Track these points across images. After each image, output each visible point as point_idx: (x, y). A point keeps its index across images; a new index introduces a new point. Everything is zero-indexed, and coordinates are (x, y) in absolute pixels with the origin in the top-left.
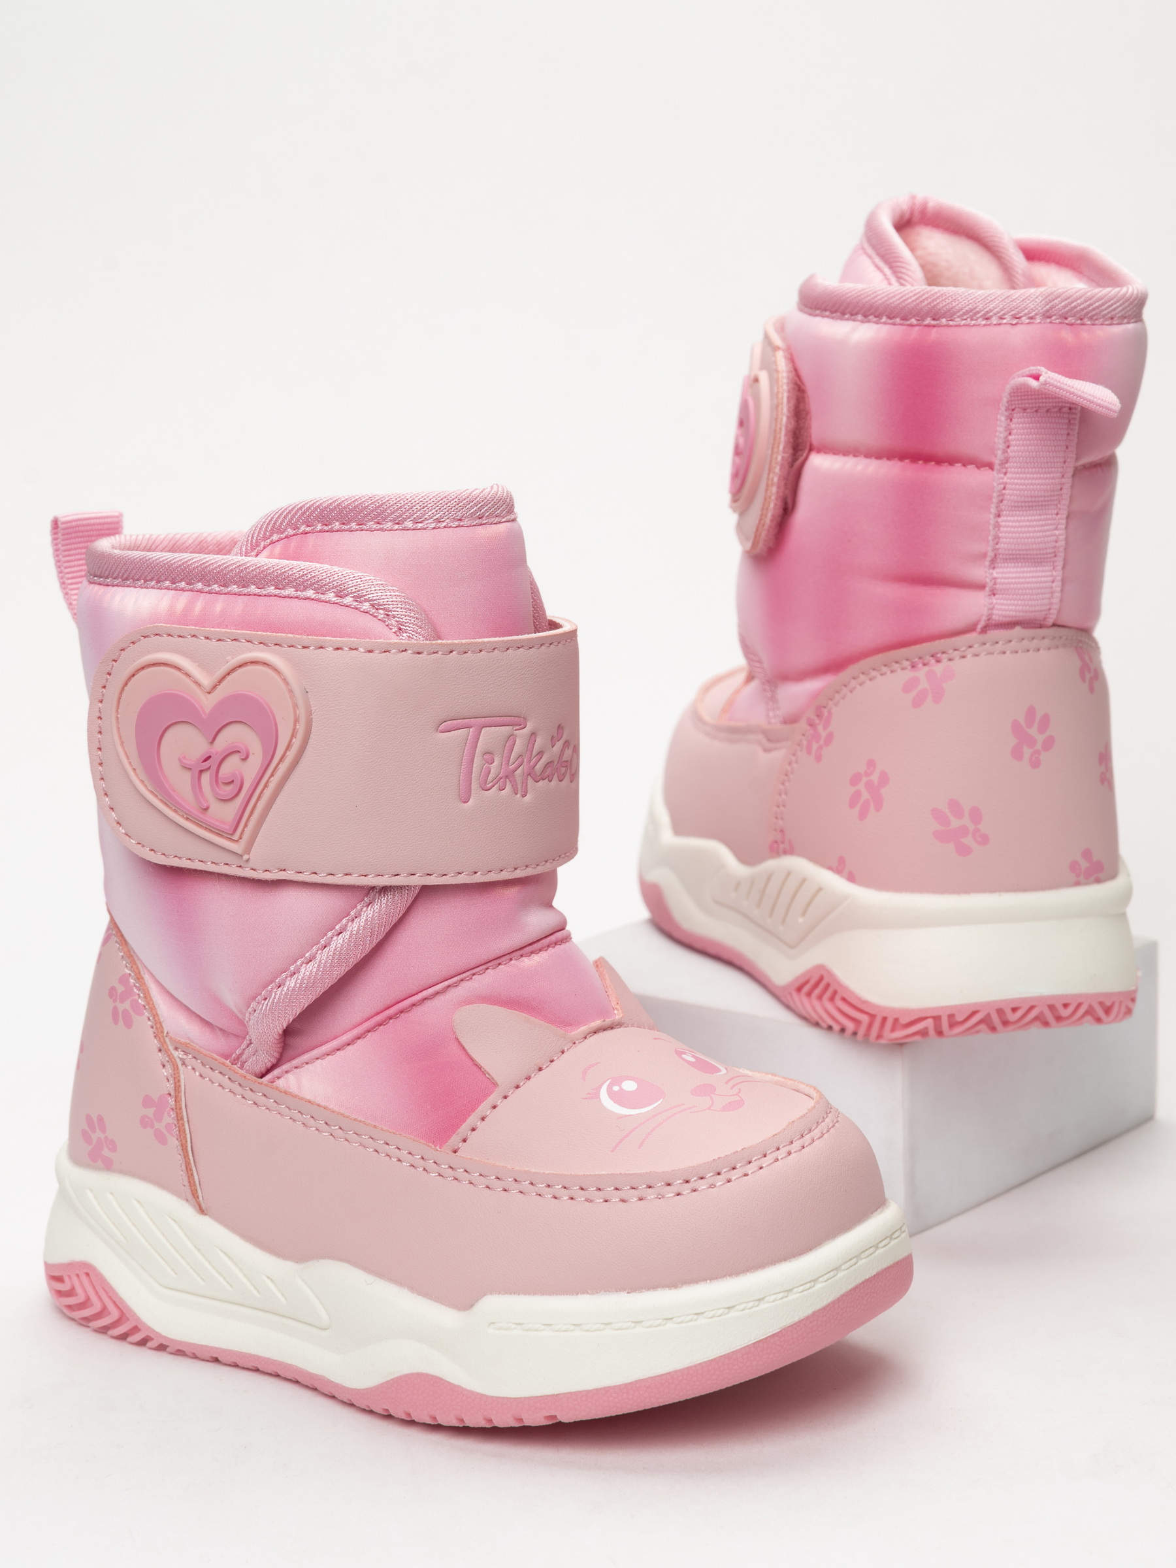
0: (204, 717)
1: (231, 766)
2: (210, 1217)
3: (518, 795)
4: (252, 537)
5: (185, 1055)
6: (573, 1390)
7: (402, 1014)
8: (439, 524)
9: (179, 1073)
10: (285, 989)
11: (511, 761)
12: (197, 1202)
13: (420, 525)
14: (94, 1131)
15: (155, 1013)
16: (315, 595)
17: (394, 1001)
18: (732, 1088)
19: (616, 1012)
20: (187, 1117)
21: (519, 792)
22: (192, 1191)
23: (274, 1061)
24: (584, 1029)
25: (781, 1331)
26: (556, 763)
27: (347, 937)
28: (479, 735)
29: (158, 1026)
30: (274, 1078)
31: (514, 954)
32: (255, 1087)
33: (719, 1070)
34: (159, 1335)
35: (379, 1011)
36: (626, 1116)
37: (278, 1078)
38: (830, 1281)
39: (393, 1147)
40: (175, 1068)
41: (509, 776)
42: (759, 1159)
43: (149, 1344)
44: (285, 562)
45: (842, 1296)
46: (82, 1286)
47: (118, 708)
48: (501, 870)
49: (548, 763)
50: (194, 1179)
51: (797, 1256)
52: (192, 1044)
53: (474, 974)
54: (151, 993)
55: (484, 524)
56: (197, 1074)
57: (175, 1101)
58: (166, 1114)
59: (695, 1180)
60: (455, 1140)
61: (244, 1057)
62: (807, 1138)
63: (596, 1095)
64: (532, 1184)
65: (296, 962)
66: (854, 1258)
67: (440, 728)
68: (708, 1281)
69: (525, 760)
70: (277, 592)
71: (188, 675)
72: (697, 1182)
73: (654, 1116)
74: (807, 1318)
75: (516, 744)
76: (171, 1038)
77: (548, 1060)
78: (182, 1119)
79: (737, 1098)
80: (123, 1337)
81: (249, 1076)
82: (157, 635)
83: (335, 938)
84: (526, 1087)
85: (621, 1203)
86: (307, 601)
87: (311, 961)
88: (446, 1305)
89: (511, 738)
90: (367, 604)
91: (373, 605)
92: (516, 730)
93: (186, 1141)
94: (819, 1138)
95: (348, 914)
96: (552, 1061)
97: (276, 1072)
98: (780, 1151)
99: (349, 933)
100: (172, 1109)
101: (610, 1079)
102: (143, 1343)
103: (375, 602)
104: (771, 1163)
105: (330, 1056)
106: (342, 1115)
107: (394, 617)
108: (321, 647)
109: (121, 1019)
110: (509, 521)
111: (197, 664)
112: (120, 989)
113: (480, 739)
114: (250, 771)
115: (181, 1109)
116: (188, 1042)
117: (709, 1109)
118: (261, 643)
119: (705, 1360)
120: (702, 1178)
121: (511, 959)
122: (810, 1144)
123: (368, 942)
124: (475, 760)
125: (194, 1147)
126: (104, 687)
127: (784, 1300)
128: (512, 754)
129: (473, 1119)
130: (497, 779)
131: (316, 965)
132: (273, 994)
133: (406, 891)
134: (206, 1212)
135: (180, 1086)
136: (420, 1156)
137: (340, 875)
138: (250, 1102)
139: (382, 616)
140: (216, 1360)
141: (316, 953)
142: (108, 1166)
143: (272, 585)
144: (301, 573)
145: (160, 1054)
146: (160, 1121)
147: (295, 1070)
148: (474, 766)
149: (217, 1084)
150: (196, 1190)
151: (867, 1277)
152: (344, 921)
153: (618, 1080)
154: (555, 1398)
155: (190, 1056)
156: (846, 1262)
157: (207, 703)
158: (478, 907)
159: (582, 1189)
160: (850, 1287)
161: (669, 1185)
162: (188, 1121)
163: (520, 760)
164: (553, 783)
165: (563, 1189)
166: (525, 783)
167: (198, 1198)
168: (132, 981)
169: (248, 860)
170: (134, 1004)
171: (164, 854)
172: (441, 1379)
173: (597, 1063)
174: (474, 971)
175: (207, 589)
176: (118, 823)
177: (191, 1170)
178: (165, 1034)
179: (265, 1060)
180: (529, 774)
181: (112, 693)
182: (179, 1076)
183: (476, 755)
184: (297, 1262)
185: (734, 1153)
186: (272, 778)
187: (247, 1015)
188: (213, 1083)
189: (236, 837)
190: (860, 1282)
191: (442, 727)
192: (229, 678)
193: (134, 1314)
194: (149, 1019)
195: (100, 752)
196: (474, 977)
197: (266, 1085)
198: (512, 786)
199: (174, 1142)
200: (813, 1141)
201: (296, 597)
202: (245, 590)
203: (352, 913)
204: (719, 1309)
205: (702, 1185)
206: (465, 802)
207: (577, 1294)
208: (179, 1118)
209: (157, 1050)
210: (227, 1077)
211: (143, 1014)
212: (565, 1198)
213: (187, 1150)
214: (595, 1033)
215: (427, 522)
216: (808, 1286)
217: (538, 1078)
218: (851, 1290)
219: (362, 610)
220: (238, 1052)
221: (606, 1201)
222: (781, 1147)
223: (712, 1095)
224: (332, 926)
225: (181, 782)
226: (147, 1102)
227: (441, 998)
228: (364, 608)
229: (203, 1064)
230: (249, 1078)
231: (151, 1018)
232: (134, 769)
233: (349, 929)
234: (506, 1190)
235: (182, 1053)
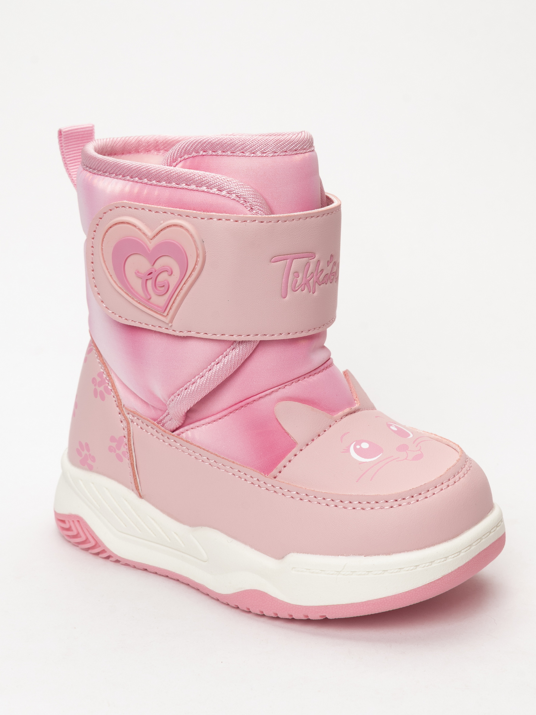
0: (149, 253)
1: (163, 277)
2: (145, 500)
3: (311, 293)
4: (174, 155)
5: (133, 417)
6: (335, 603)
7: (248, 405)
8: (275, 154)
9: (130, 426)
10: (189, 391)
11: (308, 276)
12: (138, 492)
13: (265, 155)
14: (83, 450)
15: (117, 395)
16: (207, 190)
17: (244, 399)
18: (417, 446)
19: (356, 402)
20: (134, 449)
21: (311, 291)
22: (136, 487)
23: (180, 424)
24: (341, 413)
25: (442, 577)
26: (329, 274)
27: (222, 365)
28: (292, 263)
29: (119, 401)
30: (180, 433)
31: (306, 375)
32: (170, 437)
33: (409, 435)
34: (116, 555)
35: (236, 403)
36: (364, 462)
37: (182, 433)
38: (467, 551)
39: (243, 473)
40: (128, 423)
41: (307, 283)
42: (433, 489)
43: (111, 559)
44: (192, 171)
45: (473, 558)
46: (75, 526)
47: (102, 243)
48: (302, 332)
49: (325, 275)
50: (137, 481)
51: (451, 539)
52: (137, 412)
53: (286, 386)
54: (115, 384)
55: (298, 154)
56: (139, 427)
57: (128, 441)
58: (122, 447)
59: (401, 500)
60: (275, 472)
61: (164, 421)
62: (457, 477)
63: (348, 450)
64: (315, 497)
65: (195, 377)
66: (479, 539)
67: (272, 260)
68: (406, 552)
69: (315, 275)
70: (187, 187)
71: (140, 229)
72: (401, 501)
73: (378, 463)
74: (455, 570)
75: (310, 267)
76: (126, 408)
77: (323, 430)
78: (131, 450)
79: (419, 453)
80: (97, 554)
81: (167, 431)
82: (123, 207)
83: (216, 366)
84: (312, 445)
85: (362, 510)
86: (203, 192)
87: (203, 377)
88: (270, 556)
89: (308, 264)
90: (234, 195)
91: (237, 196)
92: (310, 260)
93: (133, 462)
94: (463, 477)
95: (223, 354)
96: (325, 431)
97: (181, 430)
98: (444, 485)
99: (222, 363)
100: (126, 444)
101: (355, 441)
102: (108, 558)
103: (239, 194)
104: (439, 492)
105: (210, 424)
106: (216, 455)
107: (249, 203)
108: (211, 219)
109: (98, 395)
110: (310, 152)
111: (145, 224)
112: (98, 379)
113: (292, 265)
114: (173, 281)
115: (131, 445)
116: (135, 411)
117: (406, 459)
118: (179, 215)
119: (403, 592)
120: (404, 499)
121: (305, 378)
122: (458, 481)
123: (233, 368)
124: (290, 276)
125: (137, 465)
126: (95, 231)
127: (444, 562)
128: (308, 272)
129: (284, 462)
130: (301, 285)
131: (205, 379)
132: (183, 393)
133: (253, 343)
134: (142, 497)
135: (130, 433)
136: (257, 479)
137: (219, 335)
138: (167, 444)
139: (242, 202)
140: (146, 570)
141: (206, 373)
142: (91, 469)
143: (184, 183)
144: (200, 178)
145: (119, 415)
146: (119, 449)
147: (191, 430)
148: (289, 279)
149: (150, 433)
150: (138, 486)
151: (485, 548)
152: (220, 357)
153: (359, 442)
154: (326, 607)
155: (136, 418)
156: (475, 541)
157: (151, 245)
158: (290, 351)
159: (342, 501)
160: (477, 554)
161: (387, 502)
162: (134, 451)
163: (312, 275)
164: (327, 285)
165: (332, 501)
166: (314, 286)
167: (139, 490)
168: (105, 376)
169: (171, 326)
170: (106, 388)
171: (126, 319)
172: (266, 594)
173: (348, 433)
174: (286, 384)
175: (150, 183)
176: (102, 301)
177: (135, 476)
178: (123, 406)
179: (175, 424)
180: (317, 282)
181: (99, 235)
182: (130, 428)
183: (290, 274)
184: (190, 526)
185: (421, 486)
186: (185, 285)
187: (168, 402)
188: (148, 432)
189: (165, 314)
190: (482, 550)
191: (273, 260)
192: (162, 233)
193: (103, 544)
194: (114, 397)
195: (92, 264)
196: (286, 387)
197: (176, 437)
198: (308, 288)
199: (127, 461)
200: (460, 478)
201: (197, 190)
202: (169, 185)
203: (225, 353)
204: (411, 566)
205: (404, 503)
206: (284, 298)
207: (338, 556)
208: (130, 450)
209: (118, 413)
210: (155, 430)
211: (111, 394)
212: (332, 506)
213: (134, 466)
214: (346, 415)
215: (268, 153)
216: (456, 554)
217: (318, 440)
218: (477, 555)
219: (232, 198)
220: (161, 418)
221: (354, 509)
222: (444, 483)
223: (407, 451)
224: (215, 359)
225: (136, 284)
226: (112, 439)
227: (269, 397)
228: (233, 197)
229: (143, 423)
230: (167, 432)
231: (115, 397)
232: (111, 276)
233: (223, 361)
234: (301, 499)
235: (131, 416)
